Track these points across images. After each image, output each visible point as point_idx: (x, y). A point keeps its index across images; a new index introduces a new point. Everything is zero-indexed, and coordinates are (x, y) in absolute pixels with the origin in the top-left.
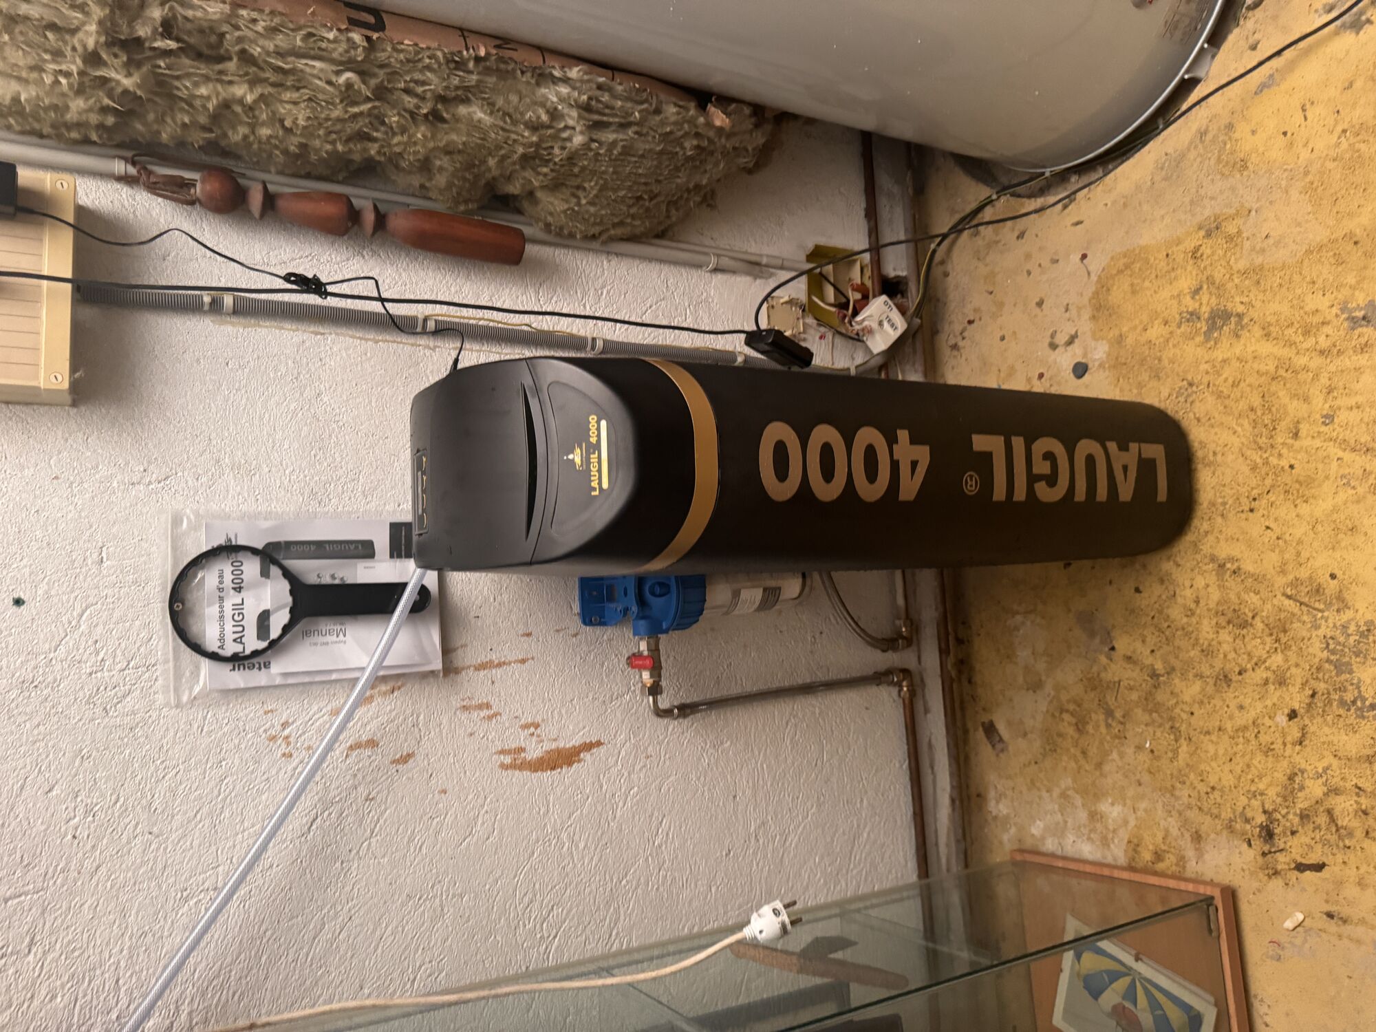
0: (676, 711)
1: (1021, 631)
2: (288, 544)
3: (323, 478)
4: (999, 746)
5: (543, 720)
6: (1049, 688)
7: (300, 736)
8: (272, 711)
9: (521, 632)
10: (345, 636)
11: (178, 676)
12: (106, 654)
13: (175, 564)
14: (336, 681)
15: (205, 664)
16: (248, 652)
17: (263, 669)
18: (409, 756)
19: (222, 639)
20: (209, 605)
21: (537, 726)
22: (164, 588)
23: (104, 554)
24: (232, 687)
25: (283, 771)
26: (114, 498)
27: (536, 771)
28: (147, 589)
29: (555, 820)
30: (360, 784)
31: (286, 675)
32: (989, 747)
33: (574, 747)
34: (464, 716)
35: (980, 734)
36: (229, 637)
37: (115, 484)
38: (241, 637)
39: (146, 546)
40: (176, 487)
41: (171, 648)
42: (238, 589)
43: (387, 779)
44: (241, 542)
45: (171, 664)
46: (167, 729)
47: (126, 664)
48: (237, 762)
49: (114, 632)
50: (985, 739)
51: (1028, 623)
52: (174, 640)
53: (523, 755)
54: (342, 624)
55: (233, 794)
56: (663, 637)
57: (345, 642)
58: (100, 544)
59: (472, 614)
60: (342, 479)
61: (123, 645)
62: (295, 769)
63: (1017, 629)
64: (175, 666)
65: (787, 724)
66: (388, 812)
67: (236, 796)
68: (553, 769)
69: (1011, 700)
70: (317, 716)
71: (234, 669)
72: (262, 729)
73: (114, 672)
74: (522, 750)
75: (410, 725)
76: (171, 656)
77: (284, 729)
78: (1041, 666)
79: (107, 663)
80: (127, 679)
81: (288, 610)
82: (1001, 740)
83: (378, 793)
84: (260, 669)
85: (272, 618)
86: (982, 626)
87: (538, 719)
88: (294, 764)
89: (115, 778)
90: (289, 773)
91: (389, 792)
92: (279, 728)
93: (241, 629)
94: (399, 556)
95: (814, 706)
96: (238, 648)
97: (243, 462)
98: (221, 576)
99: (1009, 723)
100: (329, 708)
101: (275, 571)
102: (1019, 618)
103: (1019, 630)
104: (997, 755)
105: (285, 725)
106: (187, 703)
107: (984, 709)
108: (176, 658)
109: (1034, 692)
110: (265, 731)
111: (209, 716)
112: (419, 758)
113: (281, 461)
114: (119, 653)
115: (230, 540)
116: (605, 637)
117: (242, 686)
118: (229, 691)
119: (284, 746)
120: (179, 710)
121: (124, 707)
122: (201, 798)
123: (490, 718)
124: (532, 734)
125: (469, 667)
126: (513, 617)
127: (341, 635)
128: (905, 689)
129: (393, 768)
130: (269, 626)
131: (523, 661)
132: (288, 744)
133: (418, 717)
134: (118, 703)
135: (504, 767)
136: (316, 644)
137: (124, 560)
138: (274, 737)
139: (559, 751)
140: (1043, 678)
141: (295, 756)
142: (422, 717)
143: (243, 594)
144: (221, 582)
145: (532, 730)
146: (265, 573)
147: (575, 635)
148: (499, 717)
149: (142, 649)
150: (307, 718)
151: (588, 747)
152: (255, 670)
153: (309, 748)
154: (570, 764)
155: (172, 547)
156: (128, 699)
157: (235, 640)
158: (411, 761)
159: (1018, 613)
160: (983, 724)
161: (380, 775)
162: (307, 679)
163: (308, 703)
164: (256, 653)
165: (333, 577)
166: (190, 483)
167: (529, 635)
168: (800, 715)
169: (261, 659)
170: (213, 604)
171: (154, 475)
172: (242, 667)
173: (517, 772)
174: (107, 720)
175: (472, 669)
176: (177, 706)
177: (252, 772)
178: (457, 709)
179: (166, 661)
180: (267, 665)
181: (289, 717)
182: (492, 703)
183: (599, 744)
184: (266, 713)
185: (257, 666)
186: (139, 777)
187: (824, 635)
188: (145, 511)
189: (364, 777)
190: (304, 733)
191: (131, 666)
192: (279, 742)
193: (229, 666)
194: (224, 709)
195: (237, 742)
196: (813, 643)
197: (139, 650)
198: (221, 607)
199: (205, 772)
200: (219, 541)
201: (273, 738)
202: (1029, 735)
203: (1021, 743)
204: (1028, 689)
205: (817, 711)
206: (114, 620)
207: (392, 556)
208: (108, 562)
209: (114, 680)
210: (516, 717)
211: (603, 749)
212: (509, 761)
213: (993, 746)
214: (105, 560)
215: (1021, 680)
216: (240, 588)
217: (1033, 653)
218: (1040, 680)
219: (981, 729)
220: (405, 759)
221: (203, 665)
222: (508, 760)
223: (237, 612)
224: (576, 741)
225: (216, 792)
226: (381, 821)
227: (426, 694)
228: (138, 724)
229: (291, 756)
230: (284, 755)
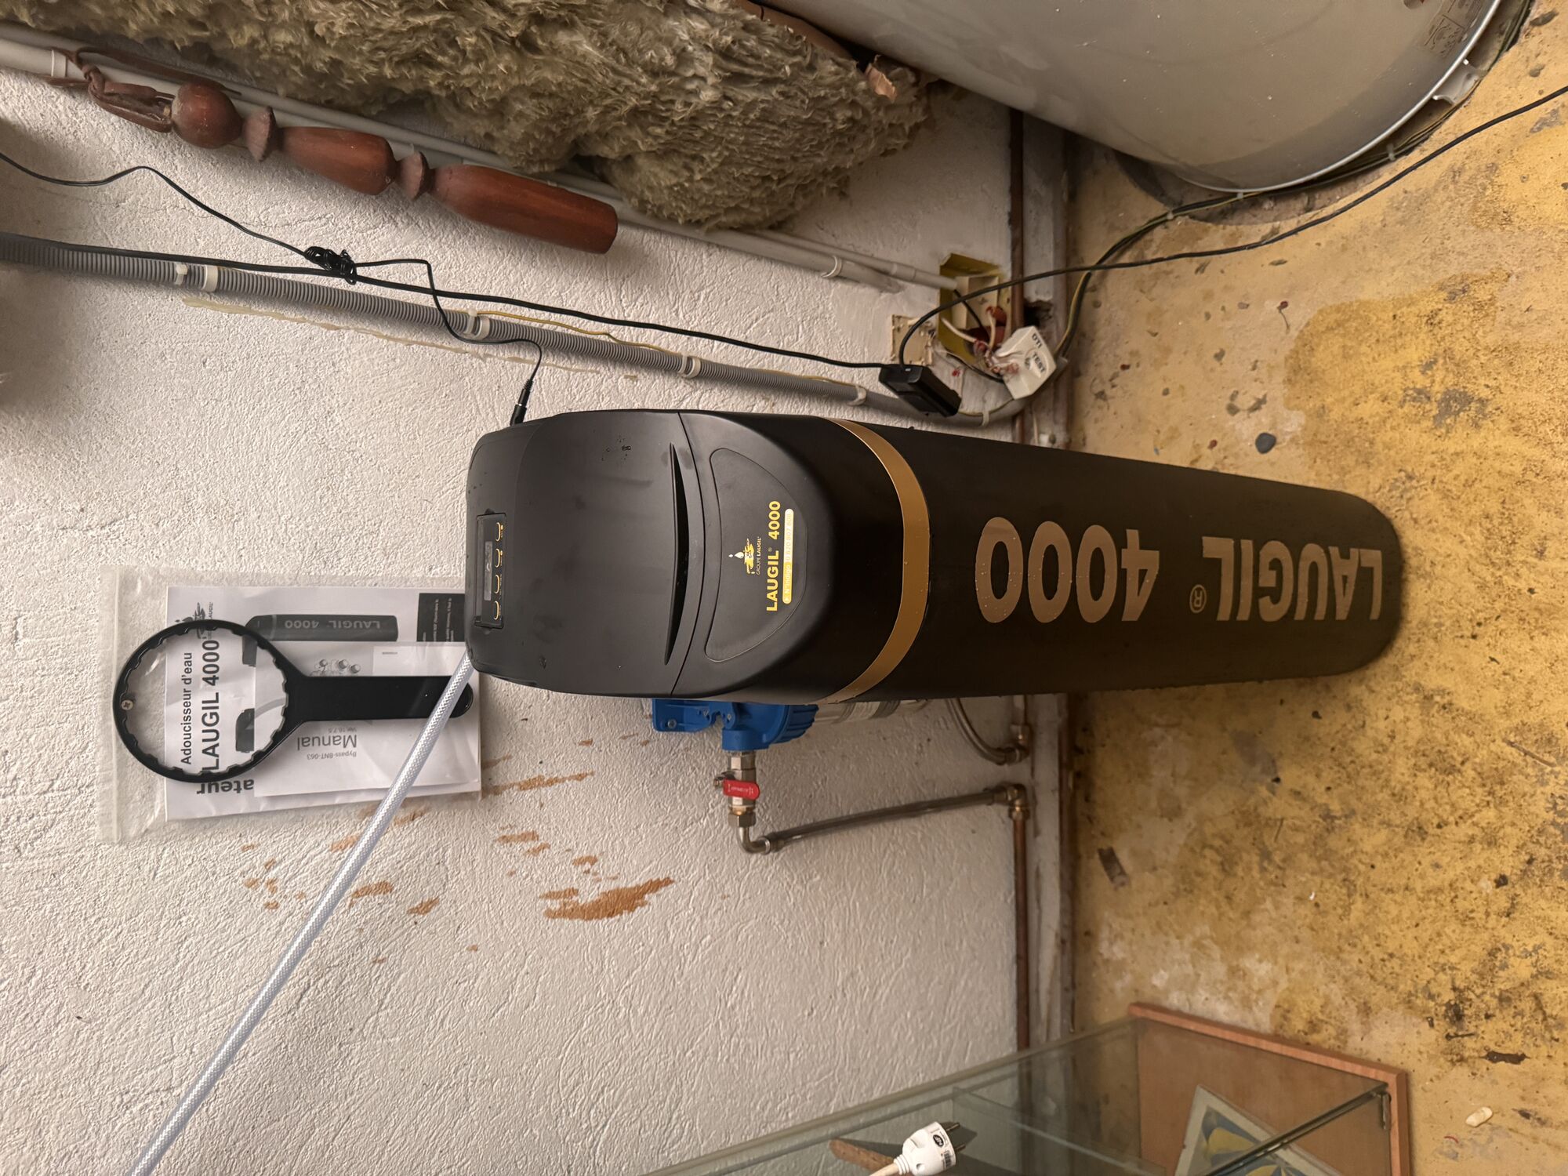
0: (767, 843)
1: (1160, 748)
2: (282, 619)
3: (331, 529)
4: (1119, 879)
5: (602, 853)
6: (1190, 818)
7: (290, 879)
8: (253, 846)
9: (578, 740)
10: (355, 746)
11: (123, 800)
12: (20, 769)
13: (123, 644)
14: (340, 806)
15: (163, 783)
16: (223, 768)
17: (243, 791)
18: (433, 903)
19: (187, 749)
20: (168, 703)
21: (593, 861)
22: (107, 678)
23: (19, 628)
24: (199, 816)
25: (265, 927)
26: (35, 548)
27: (590, 919)
28: (82, 678)
29: (611, 981)
30: (367, 941)
31: (273, 799)
32: (1107, 878)
33: (638, 887)
34: (502, 850)
35: (1096, 863)
36: (197, 746)
37: (38, 528)
38: (213, 747)
39: (82, 616)
40: (127, 536)
41: (114, 761)
42: (212, 681)
43: (403, 933)
44: (218, 616)
45: (114, 784)
46: (106, 874)
47: (48, 784)
48: (202, 917)
49: (32, 740)
50: (1102, 870)
51: (1170, 739)
52: (119, 748)
53: (575, 898)
54: (351, 729)
55: (196, 962)
56: (759, 752)
57: (354, 755)
58: (14, 614)
59: (520, 716)
60: (357, 532)
61: (45, 757)
62: (282, 924)
63: (1154, 743)
64: (119, 787)
65: (885, 851)
66: (403, 976)
67: (200, 963)
68: (610, 915)
69: (1139, 826)
70: (312, 853)
71: (203, 791)
72: (239, 871)
73: (31, 796)
74: (575, 892)
75: (434, 863)
76: (114, 772)
77: (269, 870)
78: (1182, 791)
79: (22, 783)
80: (50, 805)
81: (279, 709)
82: (1123, 873)
83: (390, 952)
84: (238, 790)
85: (256, 720)
86: (1108, 736)
87: (596, 852)
88: (281, 918)
89: (31, 943)
90: (273, 931)
91: (404, 951)
92: (262, 869)
93: (213, 735)
94: (430, 639)
95: (916, 831)
96: (210, 761)
97: (223, 502)
98: (188, 662)
99: (1134, 853)
100: (329, 842)
101: (263, 656)
102: (1158, 731)
103: (1156, 746)
104: (1116, 889)
105: (270, 865)
106: (135, 838)
107: (1103, 834)
108: (121, 776)
109: (1170, 820)
110: (243, 874)
111: (165, 855)
112: (443, 905)
113: (276, 503)
114: (38, 768)
115: (202, 613)
116: (681, 745)
117: (214, 814)
118: (195, 820)
119: (267, 893)
120: (122, 848)
121: (44, 845)
122: (152, 967)
123: (536, 852)
124: (587, 872)
125: (512, 786)
126: (570, 720)
127: (350, 744)
128: (1018, 809)
129: (410, 920)
130: (252, 732)
131: (580, 777)
132: (274, 890)
133: (445, 851)
134: (36, 839)
135: (551, 915)
136: (315, 757)
137: (49, 636)
138: (255, 882)
139: (619, 893)
140: (1184, 805)
141: (282, 907)
142: (450, 851)
143: (218, 687)
144: (188, 671)
145: (587, 866)
146: (249, 659)
147: (646, 743)
148: (547, 850)
149: (73, 763)
150: (299, 856)
151: (655, 886)
152: (233, 792)
153: (302, 895)
154: (632, 909)
155: (120, 621)
156: (51, 833)
157: (205, 751)
158: (435, 909)
159: (1157, 725)
160: (1101, 851)
161: (393, 929)
162: (302, 804)
163: (302, 835)
164: (235, 771)
165: (341, 665)
166: (147, 530)
167: (589, 743)
168: (900, 840)
169: (241, 778)
170: (177, 700)
171: (95, 517)
172: (213, 788)
173: (567, 921)
174: (20, 863)
175: (516, 787)
176: (121, 843)
177: (223, 930)
178: (495, 841)
179: (108, 780)
180: (249, 785)
181: (276, 855)
182: (539, 833)
183: (668, 882)
184: (244, 849)
185: (235, 786)
186: (65, 941)
187: (931, 743)
188: (80, 567)
189: (372, 932)
190: (295, 875)
191: (55, 787)
192: (261, 888)
193: (198, 787)
194: (186, 844)
195: (202, 889)
196: (920, 752)
197: (67, 763)
198: (187, 705)
199: (157, 933)
200: (188, 613)
201: (252, 884)
202: (1160, 871)
203: (1149, 879)
204: (1162, 816)
205: (919, 835)
206: (32, 722)
207: (419, 639)
208: (27, 640)
209: (30, 807)
210: (568, 850)
211: (672, 888)
212: (558, 907)
213: (1112, 879)
214: (20, 636)
215: (1154, 804)
216: (215, 678)
217: (1173, 775)
218: (1179, 807)
219: (1097, 856)
220: (426, 908)
221: (159, 784)
222: (555, 905)
223: (208, 712)
224: (640, 880)
225: (173, 958)
226: (393, 990)
227: (457, 822)
228: (64, 867)
229: (276, 906)
230: (267, 905)
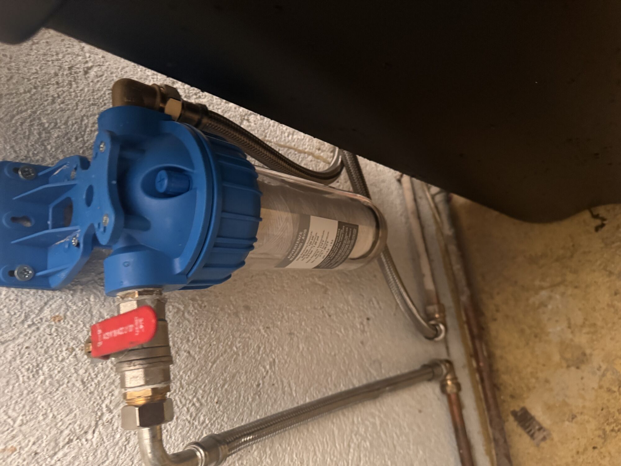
0: (201, 454)
1: (550, 307)
4: (539, 435)
6: (597, 360)
32: (526, 438)
35: (512, 425)
50: (520, 430)
51: (558, 297)
63: (543, 304)
69: (547, 381)
78: (582, 339)
82: (541, 428)
86: (498, 311)
99: (549, 408)
102: (544, 294)
103: (546, 306)
104: (538, 445)
107: (512, 397)
109: (578, 368)
128: (449, 383)
140: (588, 351)
159: (542, 288)
160: (514, 413)
187: (371, 322)
202: (579, 418)
203: (571, 428)
204: (568, 367)
213: (532, 436)
215: (556, 358)
217: (569, 327)
218: (584, 354)
219: (511, 418)
